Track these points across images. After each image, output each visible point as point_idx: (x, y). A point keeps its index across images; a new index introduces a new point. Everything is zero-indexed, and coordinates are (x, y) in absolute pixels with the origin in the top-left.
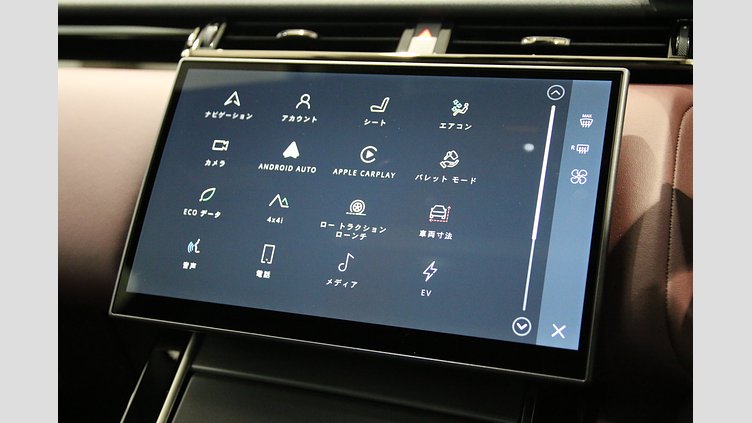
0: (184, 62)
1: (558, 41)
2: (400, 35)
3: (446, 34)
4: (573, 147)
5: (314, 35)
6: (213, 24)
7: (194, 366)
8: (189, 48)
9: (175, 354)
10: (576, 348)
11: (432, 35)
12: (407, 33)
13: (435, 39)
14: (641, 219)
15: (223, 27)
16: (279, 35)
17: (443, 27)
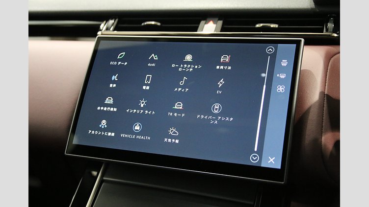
0: (98, 37)
1: (272, 26)
2: (199, 24)
3: (220, 23)
4: (278, 75)
5: (159, 24)
6: (112, 19)
7: (104, 178)
8: (101, 30)
9: (95, 173)
10: (280, 168)
11: (214, 24)
12: (202, 22)
13: (215, 25)
14: (309, 108)
15: (117, 20)
16: (143, 24)
17: (219, 20)
